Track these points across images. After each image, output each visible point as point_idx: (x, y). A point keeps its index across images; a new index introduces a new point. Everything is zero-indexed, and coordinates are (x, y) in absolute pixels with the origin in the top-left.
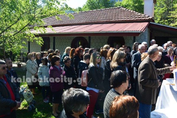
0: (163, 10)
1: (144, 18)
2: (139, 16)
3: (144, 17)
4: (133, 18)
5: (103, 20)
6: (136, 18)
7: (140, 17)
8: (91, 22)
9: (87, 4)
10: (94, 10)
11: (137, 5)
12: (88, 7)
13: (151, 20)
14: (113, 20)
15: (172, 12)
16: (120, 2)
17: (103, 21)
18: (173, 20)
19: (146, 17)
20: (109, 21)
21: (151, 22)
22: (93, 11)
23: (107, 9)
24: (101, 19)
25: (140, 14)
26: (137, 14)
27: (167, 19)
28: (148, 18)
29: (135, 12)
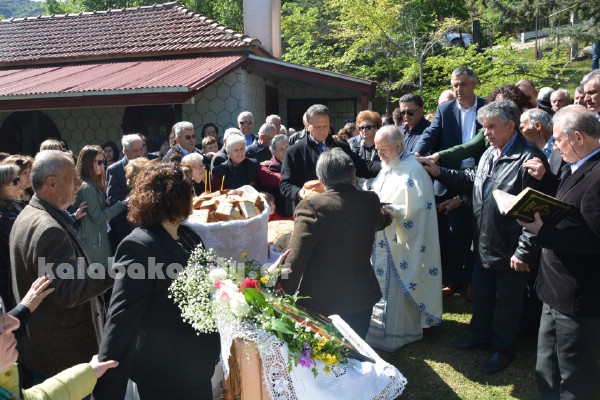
1: (230, 43)
2: (219, 34)
3: (231, 40)
5: (104, 49)
6: (208, 41)
7: (220, 40)
8: (60, 58)
13: (250, 49)
14: (134, 50)
17: (101, 52)
19: (237, 39)
20: (119, 53)
21: (252, 53)
23: (130, 11)
24: (98, 48)
25: (222, 28)
26: (214, 29)
27: (332, 45)
28: (242, 43)
29: (212, 23)
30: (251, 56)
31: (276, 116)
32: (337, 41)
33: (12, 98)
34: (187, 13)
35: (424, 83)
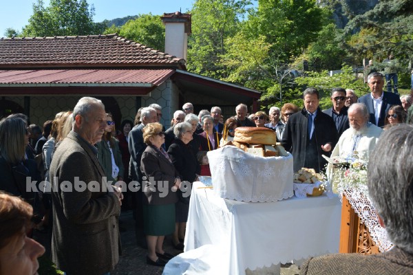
0: (206, 50)
1: (164, 61)
2: (154, 55)
3: (164, 59)
4: (139, 59)
5: (69, 60)
6: (147, 59)
7: (155, 59)
9: (34, 24)
10: (47, 38)
11: (154, 37)
12: (33, 32)
13: (178, 66)
14: (93, 61)
15: (222, 56)
16: (117, 29)
17: (67, 62)
18: (226, 73)
19: (167, 58)
20: (82, 63)
21: (178, 68)
22: (45, 39)
23: (82, 38)
24: (64, 59)
25: (155, 51)
26: (149, 52)
27: (215, 71)
28: (172, 61)
29: (146, 48)
30: (178, 70)
31: (218, 108)
32: (219, 69)
33: (11, 86)
34: (125, 41)
35: (283, 97)
